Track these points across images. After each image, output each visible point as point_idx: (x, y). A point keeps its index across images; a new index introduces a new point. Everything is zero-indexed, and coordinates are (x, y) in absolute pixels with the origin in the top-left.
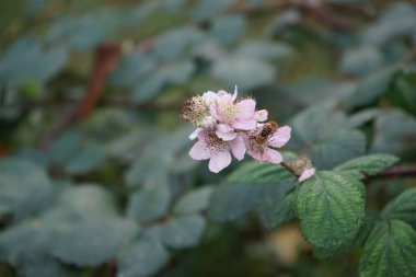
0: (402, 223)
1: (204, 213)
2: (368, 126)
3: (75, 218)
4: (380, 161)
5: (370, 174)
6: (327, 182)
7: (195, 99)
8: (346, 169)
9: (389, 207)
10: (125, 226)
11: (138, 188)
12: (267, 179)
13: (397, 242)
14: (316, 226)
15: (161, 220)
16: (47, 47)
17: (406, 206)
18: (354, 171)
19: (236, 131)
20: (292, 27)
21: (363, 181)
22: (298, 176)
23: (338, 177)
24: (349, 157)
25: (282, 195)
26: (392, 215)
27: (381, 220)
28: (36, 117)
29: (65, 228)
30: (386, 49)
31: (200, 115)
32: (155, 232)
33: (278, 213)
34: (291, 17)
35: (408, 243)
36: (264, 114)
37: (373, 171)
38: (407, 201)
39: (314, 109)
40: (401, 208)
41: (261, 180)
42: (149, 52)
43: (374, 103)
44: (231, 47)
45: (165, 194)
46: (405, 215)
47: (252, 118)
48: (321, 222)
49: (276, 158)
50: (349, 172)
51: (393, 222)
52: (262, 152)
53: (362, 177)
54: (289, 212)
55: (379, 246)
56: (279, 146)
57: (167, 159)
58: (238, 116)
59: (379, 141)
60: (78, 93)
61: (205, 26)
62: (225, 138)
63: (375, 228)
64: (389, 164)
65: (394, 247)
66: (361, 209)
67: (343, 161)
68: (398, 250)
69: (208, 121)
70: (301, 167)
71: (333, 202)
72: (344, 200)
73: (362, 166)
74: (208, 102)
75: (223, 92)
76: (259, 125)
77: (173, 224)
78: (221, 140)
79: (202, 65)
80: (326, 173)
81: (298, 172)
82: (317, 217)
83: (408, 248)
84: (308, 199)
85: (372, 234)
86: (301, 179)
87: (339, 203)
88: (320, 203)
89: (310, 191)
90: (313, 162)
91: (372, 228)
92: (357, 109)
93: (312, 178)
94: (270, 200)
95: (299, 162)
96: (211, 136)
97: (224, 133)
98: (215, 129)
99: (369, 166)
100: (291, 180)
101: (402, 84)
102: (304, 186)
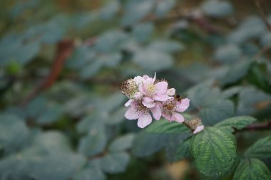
0: (258, 161)
1: (129, 151)
2: (235, 98)
3: (44, 153)
4: (244, 121)
5: (238, 129)
6: (211, 134)
7: (130, 81)
8: (222, 125)
9: (249, 150)
10: (77, 159)
11: (85, 134)
12: (172, 131)
13: (255, 172)
14: (205, 163)
15: (101, 155)
16: (25, 42)
17: (260, 149)
18: (228, 127)
19: (155, 101)
20: (183, 31)
21: (233, 133)
22: (193, 130)
23: (219, 131)
24: (224, 118)
25: (181, 142)
26: (251, 155)
27: (244, 158)
28: (17, 87)
29: (38, 159)
30: (243, 46)
31: (133, 91)
32: (97, 163)
33: (179, 153)
34: (182, 24)
35: (262, 173)
36: (173, 91)
37: (240, 127)
38: (261, 146)
39: (200, 86)
40: (257, 150)
41: (168, 132)
42: (92, 46)
43: (238, 83)
44: (144, 44)
45: (103, 138)
46: (259, 155)
47: (165, 94)
48: (208, 160)
49: (180, 119)
50: (224, 127)
51: (252, 159)
52: (171, 115)
53: (233, 131)
54: (186, 153)
55: (244, 175)
56: (182, 111)
57: (104, 115)
58: (156, 92)
59: (241, 106)
60: (45, 72)
61: (128, 30)
62: (149, 106)
63: (241, 164)
64: (250, 123)
65: (253, 176)
66: (234, 152)
67: (221, 120)
68: (256, 178)
69: (138, 95)
70: (195, 124)
71: (216, 148)
72: (223, 146)
73: (233, 124)
74: (137, 83)
75: (147, 76)
76: (170, 98)
77: (108, 157)
78: (146, 107)
79: (127, 55)
80: (211, 128)
81: (193, 128)
82: (205, 157)
83: (262, 177)
84: (200, 145)
85: (238, 167)
86: (195, 132)
87: (219, 148)
88: (208, 148)
89: (201, 140)
90: (202, 121)
91: (239, 163)
92: (227, 86)
93: (202, 132)
94: (172, 144)
95: (194, 121)
96: (139, 104)
97: (148, 103)
98: (142, 100)
99: (237, 124)
100: (187, 132)
101: (256, 71)
102: (197, 137)
